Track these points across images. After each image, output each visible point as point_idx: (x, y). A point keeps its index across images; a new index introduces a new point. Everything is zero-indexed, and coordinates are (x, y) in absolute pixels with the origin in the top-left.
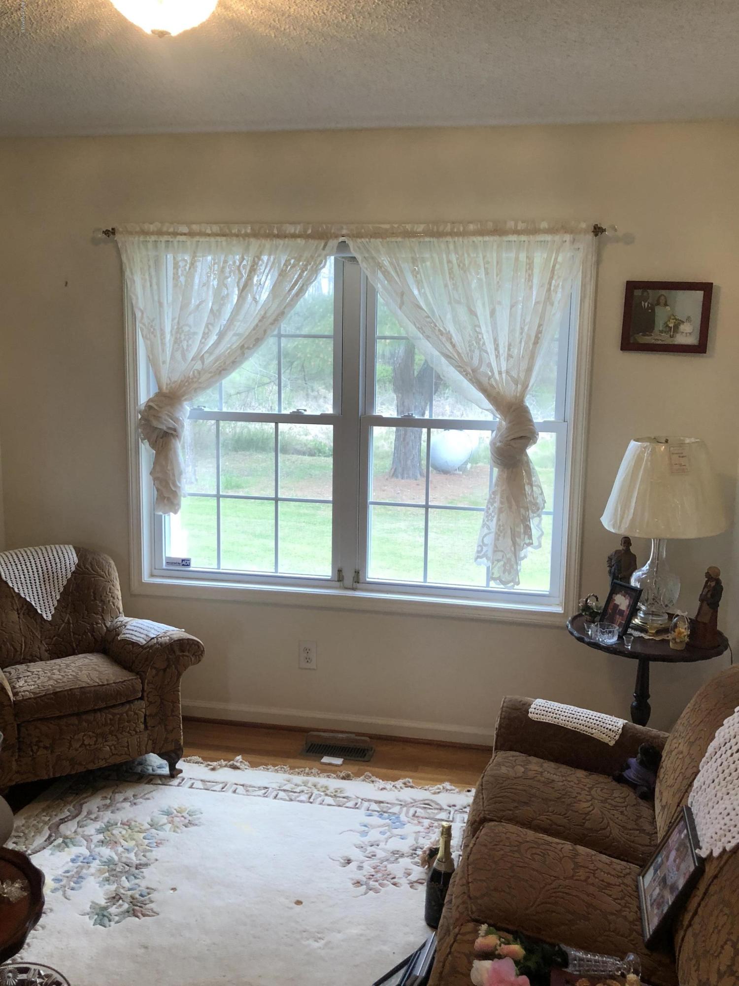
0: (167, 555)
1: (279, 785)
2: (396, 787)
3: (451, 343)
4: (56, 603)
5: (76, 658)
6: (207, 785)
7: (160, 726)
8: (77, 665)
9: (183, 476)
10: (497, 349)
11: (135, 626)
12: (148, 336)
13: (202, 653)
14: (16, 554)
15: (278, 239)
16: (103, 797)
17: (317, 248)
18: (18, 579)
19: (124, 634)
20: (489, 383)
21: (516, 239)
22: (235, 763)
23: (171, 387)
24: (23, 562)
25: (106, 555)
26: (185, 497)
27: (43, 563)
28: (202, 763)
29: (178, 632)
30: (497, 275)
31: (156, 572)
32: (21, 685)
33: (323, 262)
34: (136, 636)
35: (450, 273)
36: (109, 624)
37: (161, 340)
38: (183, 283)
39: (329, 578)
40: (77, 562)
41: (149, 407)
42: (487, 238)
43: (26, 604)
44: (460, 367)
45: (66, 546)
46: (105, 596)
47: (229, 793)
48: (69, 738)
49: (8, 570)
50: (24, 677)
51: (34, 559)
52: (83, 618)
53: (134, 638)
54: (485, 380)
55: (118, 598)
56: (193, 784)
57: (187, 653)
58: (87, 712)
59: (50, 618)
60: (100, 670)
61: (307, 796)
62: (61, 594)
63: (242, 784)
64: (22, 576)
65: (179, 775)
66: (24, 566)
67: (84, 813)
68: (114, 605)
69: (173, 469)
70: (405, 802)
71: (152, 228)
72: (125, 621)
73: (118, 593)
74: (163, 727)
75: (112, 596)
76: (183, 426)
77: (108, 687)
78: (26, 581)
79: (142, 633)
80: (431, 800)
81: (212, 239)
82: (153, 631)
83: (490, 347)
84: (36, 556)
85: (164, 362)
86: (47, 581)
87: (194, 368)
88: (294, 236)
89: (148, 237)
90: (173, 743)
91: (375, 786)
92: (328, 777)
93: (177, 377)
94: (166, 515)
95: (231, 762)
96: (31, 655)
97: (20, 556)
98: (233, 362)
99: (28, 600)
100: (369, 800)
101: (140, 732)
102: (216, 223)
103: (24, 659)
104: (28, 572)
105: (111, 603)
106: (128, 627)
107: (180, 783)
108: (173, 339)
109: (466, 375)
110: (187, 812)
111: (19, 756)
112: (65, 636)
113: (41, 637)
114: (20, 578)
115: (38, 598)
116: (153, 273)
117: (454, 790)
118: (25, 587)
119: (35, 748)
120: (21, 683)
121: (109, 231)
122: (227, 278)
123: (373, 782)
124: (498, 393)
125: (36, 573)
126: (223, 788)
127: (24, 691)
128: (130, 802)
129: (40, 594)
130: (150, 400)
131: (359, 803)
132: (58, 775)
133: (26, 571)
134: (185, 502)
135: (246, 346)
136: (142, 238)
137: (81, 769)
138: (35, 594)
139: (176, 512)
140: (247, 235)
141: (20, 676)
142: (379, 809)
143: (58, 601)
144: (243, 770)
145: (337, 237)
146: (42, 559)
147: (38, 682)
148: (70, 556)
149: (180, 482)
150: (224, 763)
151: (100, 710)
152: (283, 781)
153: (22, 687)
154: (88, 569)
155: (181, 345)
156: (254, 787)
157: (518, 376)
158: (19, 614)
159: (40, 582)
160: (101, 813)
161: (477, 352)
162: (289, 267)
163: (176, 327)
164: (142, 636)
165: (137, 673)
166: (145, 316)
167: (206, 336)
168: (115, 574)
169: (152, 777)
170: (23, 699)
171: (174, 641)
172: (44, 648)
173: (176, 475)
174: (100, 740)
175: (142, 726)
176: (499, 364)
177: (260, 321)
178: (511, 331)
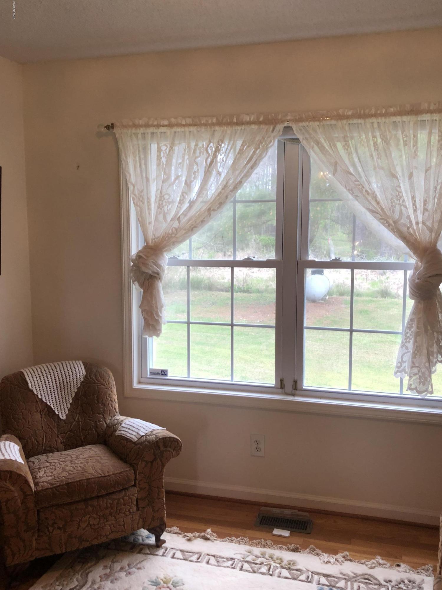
0: (151, 367)
1: (242, 556)
2: (338, 561)
3: (376, 201)
4: (69, 406)
5: (84, 450)
6: (186, 555)
7: (148, 507)
8: (85, 456)
9: (164, 308)
10: (414, 204)
11: (128, 425)
12: (138, 204)
13: (180, 448)
14: (40, 368)
15: (237, 126)
16: (104, 566)
17: (267, 131)
18: (41, 388)
19: (120, 431)
20: (408, 232)
21: (429, 118)
22: (206, 535)
23: (155, 242)
24: (45, 375)
25: (106, 368)
26: (164, 324)
27: (60, 376)
28: (179, 534)
29: (161, 431)
30: (414, 146)
31: (142, 380)
32: (41, 476)
33: (272, 142)
34: (129, 433)
35: (374, 146)
36: (108, 421)
37: (148, 206)
38: (165, 163)
39: (273, 386)
40: (85, 374)
41: (139, 256)
42: (405, 118)
43: (46, 407)
44: (382, 219)
45: (77, 362)
46: (105, 400)
47: (204, 564)
48: (78, 520)
49: (34, 381)
50: (44, 467)
51: (53, 372)
52: (89, 417)
53: (128, 435)
54: (404, 230)
55: (115, 401)
56: (174, 554)
57: (169, 449)
58: (92, 499)
59: (64, 418)
60: (102, 462)
61: (266, 568)
62: (73, 399)
63: (213, 554)
64: (44, 386)
65: (163, 545)
66: (46, 378)
67: (89, 583)
68: (112, 407)
69: (156, 303)
70: (348, 576)
71: (141, 122)
72: (120, 420)
73: (116, 398)
74: (151, 508)
75: (110, 400)
76: (163, 271)
77: (108, 478)
78: (47, 389)
79: (134, 431)
80: (370, 575)
81: (187, 129)
82: (142, 430)
83: (409, 204)
84: (55, 370)
85: (150, 223)
86: (63, 389)
87: (173, 226)
88: (249, 123)
89: (138, 130)
90: (159, 521)
91: (320, 558)
92: (281, 548)
93: (160, 233)
94: (150, 338)
95: (203, 534)
96: (50, 447)
97: (43, 370)
98: (202, 221)
99: (48, 404)
100: (318, 574)
101: (133, 512)
102: (189, 117)
103: (45, 450)
104: (49, 382)
105: (110, 405)
106: (123, 425)
107: (164, 553)
108: (157, 204)
109: (388, 225)
110: (171, 583)
111: (39, 536)
112: (75, 431)
113: (58, 433)
114: (43, 387)
115: (56, 402)
116: (142, 156)
117: (385, 564)
118: (46, 394)
119: (51, 529)
120: (41, 474)
121: (109, 126)
122: (197, 157)
123: (318, 554)
124: (416, 240)
125: (54, 383)
126: (198, 559)
127: (43, 482)
128: (126, 571)
129: (57, 399)
130: (140, 252)
131: (310, 576)
132: (69, 550)
133: (47, 382)
134: (164, 328)
135: (212, 209)
136: (134, 131)
137: (87, 545)
138: (54, 399)
139: (158, 335)
140: (213, 124)
141: (41, 467)
142: (328, 584)
143: (70, 404)
144: (213, 541)
145: (283, 122)
146: (59, 372)
147: (54, 473)
148: (80, 370)
149: (161, 312)
150: (197, 534)
151: (102, 496)
152: (246, 553)
153: (42, 477)
154: (93, 379)
155: (163, 210)
156: (223, 558)
157: (433, 225)
158: (41, 415)
159: (57, 390)
160: (103, 583)
161: (397, 208)
162: (246, 147)
163: (159, 196)
164: (134, 433)
165: (131, 465)
166: (136, 188)
167: (181, 202)
168: (113, 383)
169: (141, 547)
170: (42, 490)
171: (160, 439)
172: (60, 441)
173: (158, 307)
174: (102, 520)
175: (135, 508)
176: (416, 217)
177: (223, 189)
178: (427, 191)
